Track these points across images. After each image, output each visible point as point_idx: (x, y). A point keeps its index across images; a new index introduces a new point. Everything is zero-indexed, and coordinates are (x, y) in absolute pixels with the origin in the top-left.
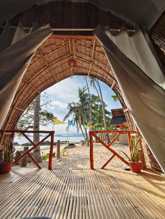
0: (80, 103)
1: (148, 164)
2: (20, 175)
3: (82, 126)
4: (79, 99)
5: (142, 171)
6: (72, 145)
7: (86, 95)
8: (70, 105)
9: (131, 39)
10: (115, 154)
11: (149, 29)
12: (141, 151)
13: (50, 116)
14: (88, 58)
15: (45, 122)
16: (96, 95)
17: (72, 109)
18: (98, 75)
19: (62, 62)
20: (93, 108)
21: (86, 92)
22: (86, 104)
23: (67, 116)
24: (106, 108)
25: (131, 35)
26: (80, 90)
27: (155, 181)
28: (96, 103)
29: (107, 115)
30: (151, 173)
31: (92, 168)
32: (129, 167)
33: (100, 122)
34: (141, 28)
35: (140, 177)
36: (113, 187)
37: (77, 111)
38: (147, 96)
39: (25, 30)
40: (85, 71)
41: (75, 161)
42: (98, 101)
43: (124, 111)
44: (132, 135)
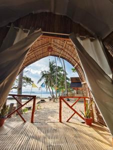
0: (50, 72)
1: (96, 119)
2: (11, 128)
3: (50, 87)
4: (49, 69)
5: (92, 124)
6: (43, 101)
7: (54, 66)
8: (42, 72)
9: (92, 43)
10: (76, 112)
11: (103, 38)
12: (92, 111)
13: (29, 80)
14: (61, 47)
15: (25, 84)
16: (61, 66)
17: (44, 75)
18: (66, 58)
19: (43, 48)
20: (58, 75)
21: (54, 64)
22: (54, 72)
23: (40, 80)
24: (67, 76)
25: (92, 40)
26: (50, 63)
27: (101, 132)
28: (60, 72)
29: (67, 81)
30: (98, 126)
31: (61, 121)
32: (84, 121)
33: (62, 85)
34: (98, 37)
35: (91, 129)
36: (76, 137)
37: (48, 77)
38: (101, 82)
39: (24, 31)
40: (57, 54)
41: (46, 113)
42: (62, 71)
43: (82, 83)
44: (86, 99)
